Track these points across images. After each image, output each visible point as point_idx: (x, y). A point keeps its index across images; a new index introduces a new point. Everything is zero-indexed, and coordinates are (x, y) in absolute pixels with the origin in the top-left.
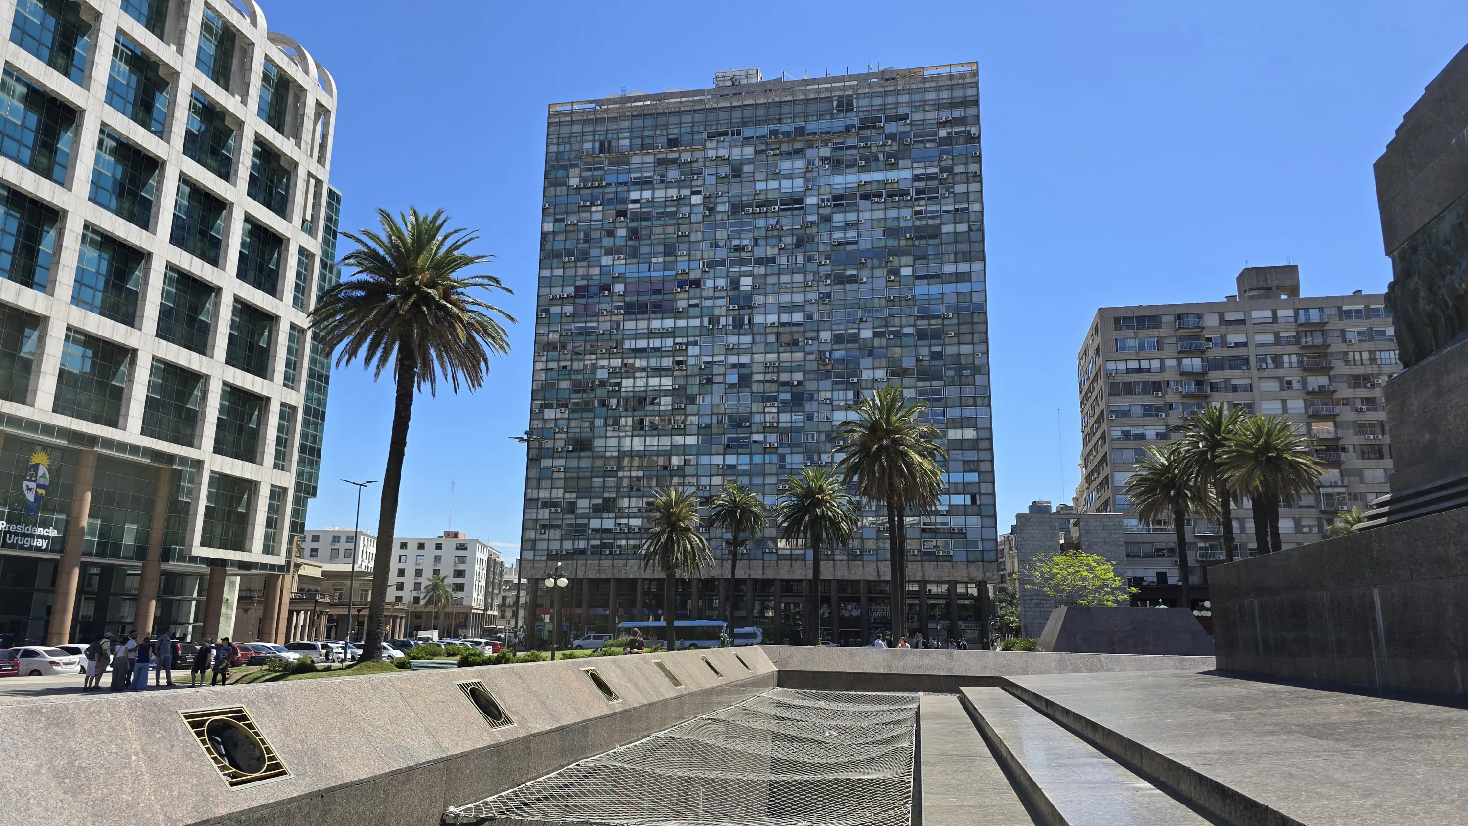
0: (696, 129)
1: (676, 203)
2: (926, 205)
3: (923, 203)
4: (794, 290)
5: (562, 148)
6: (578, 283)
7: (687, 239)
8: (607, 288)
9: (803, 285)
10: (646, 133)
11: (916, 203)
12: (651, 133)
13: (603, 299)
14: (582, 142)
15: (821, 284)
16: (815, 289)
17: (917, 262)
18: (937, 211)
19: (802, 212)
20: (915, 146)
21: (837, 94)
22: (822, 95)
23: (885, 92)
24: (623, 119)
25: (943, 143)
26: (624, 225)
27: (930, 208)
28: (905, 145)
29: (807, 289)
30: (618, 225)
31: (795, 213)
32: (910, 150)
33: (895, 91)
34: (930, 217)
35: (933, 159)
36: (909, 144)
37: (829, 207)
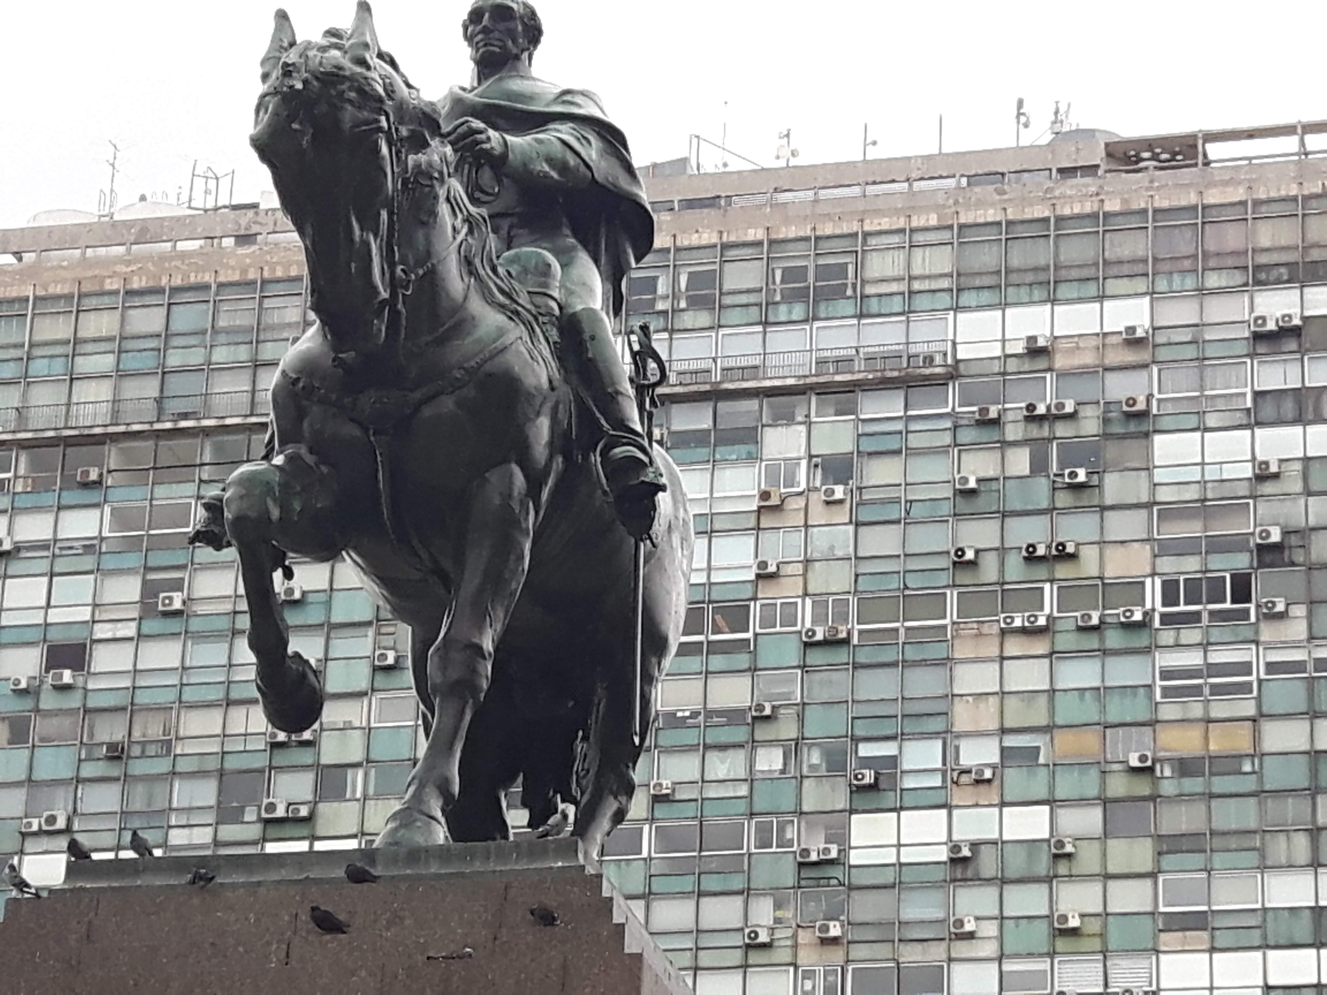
2: (1205, 646)
3: (1191, 635)
4: (705, 959)
9: (737, 940)
10: (174, 360)
11: (1167, 637)
12: (196, 357)
15: (804, 937)
16: (784, 955)
17: (1168, 861)
18: (1245, 668)
19: (743, 660)
20: (1165, 423)
21: (885, 224)
22: (828, 229)
23: (1060, 220)
24: (92, 302)
25: (1268, 411)
26: (74, 701)
27: (1218, 657)
28: (1131, 416)
29: (755, 957)
30: (48, 701)
31: (717, 662)
32: (1147, 435)
33: (1094, 216)
34: (1217, 690)
35: (1229, 472)
36: (1143, 415)
37: (846, 642)
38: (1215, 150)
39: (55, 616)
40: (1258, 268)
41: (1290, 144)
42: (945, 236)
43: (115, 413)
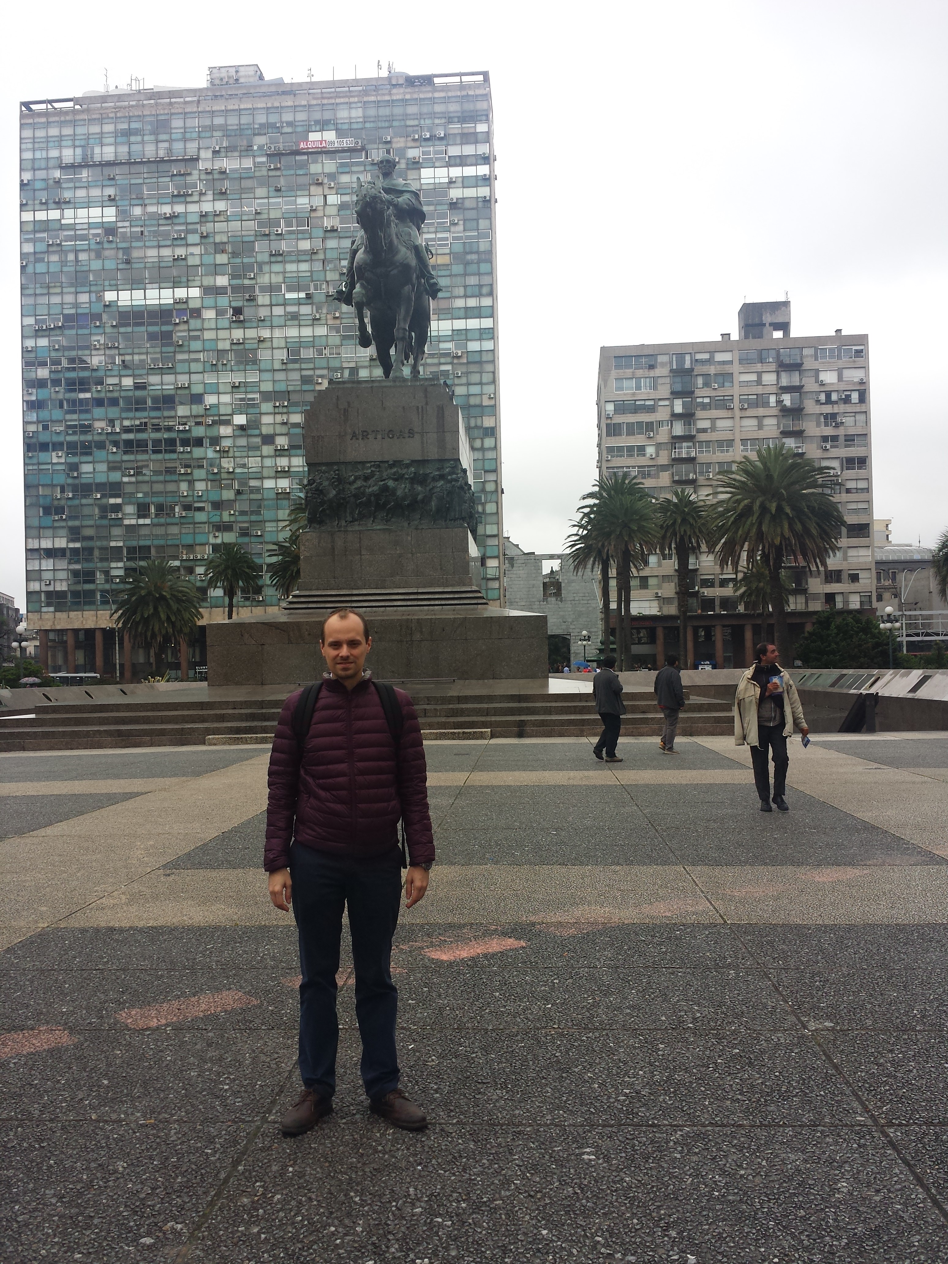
0: (188, 135)
1: (169, 222)
2: (436, 232)
3: (432, 230)
4: (302, 323)
5: (38, 155)
6: (66, 312)
7: (183, 263)
8: (99, 317)
9: (310, 317)
13: (94, 331)
14: (60, 147)
15: (329, 317)
16: (324, 322)
18: (446, 239)
19: (307, 236)
20: (424, 165)
21: (342, 100)
22: (325, 101)
23: (393, 100)
24: (106, 121)
25: (452, 162)
26: (114, 246)
27: (440, 235)
28: (414, 163)
29: (315, 322)
30: (106, 245)
31: (300, 236)
32: (419, 169)
33: (403, 100)
34: (439, 245)
35: (442, 180)
36: (418, 162)
37: (337, 230)
38: (436, 80)
39: (105, 220)
40: (449, 118)
41: (457, 79)
42: (360, 105)
43: (116, 156)
